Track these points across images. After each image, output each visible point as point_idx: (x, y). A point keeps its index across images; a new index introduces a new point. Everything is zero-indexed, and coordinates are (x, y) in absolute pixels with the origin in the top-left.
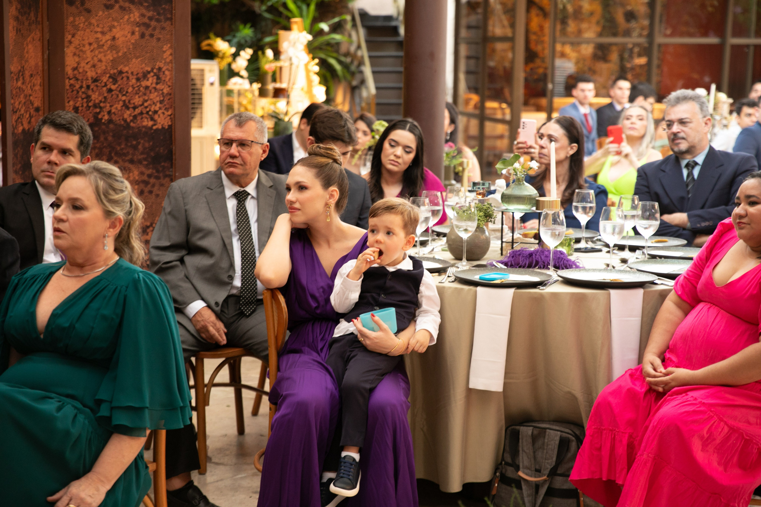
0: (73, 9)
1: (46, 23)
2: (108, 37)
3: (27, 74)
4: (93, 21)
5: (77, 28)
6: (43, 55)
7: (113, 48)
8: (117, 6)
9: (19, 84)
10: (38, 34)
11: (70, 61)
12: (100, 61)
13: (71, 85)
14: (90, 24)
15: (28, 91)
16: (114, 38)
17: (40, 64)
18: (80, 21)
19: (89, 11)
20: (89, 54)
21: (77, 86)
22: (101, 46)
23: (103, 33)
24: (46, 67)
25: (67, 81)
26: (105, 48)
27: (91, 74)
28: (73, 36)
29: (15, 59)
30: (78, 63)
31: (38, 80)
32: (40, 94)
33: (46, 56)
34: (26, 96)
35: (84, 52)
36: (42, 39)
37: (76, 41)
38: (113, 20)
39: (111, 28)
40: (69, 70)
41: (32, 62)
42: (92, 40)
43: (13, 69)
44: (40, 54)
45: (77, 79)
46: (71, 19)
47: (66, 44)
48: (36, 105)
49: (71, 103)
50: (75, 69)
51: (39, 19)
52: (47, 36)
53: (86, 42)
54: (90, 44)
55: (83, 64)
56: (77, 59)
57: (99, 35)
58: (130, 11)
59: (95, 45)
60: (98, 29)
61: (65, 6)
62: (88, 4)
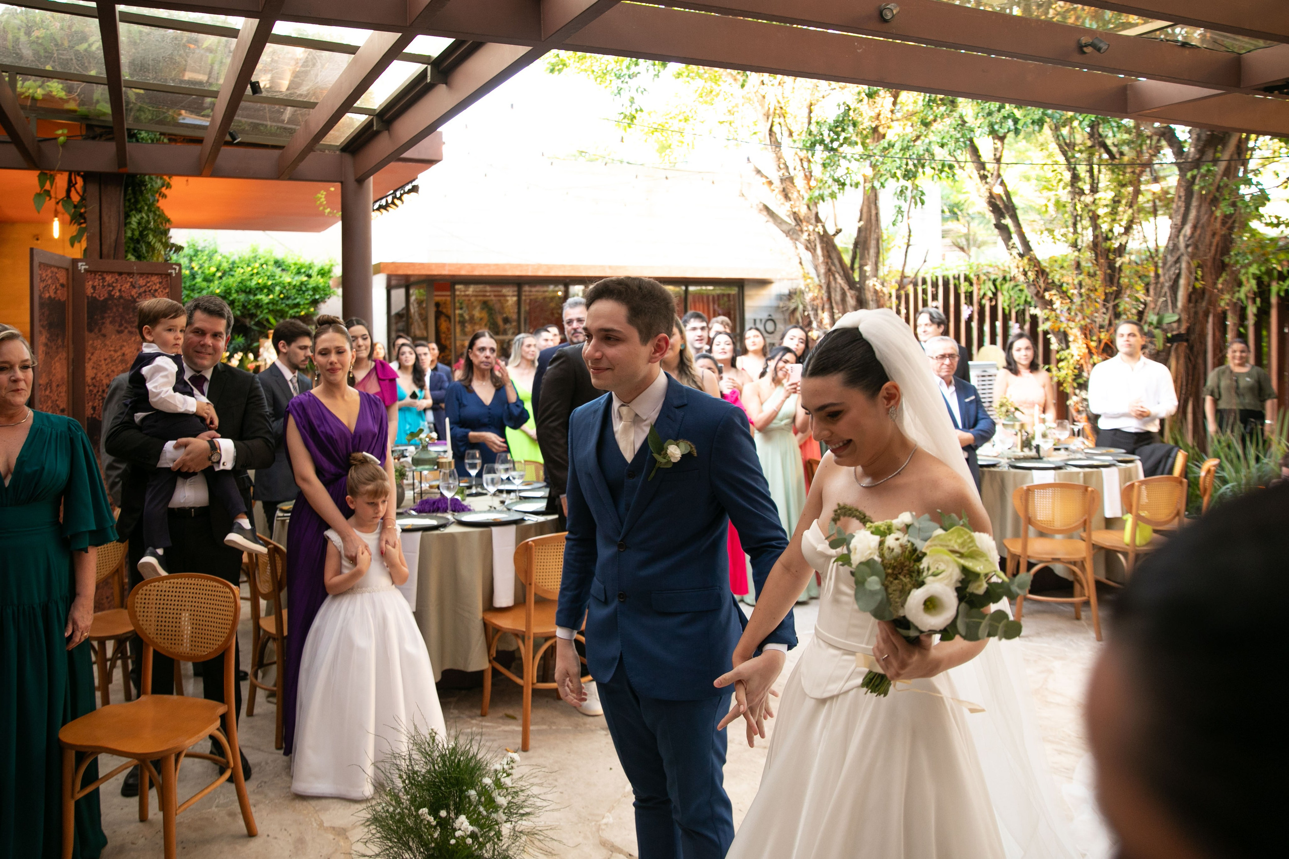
0: (92, 335)
1: (71, 346)
2: (119, 353)
3: (54, 385)
4: (108, 343)
5: (95, 349)
6: (68, 369)
7: (122, 361)
8: (126, 331)
9: (47, 393)
10: (65, 355)
11: (89, 373)
12: (113, 371)
13: (91, 391)
14: (105, 345)
15: (55, 397)
16: (124, 354)
17: (66, 376)
18: (98, 343)
19: (104, 336)
20: (104, 367)
21: (95, 391)
22: (113, 361)
23: (115, 351)
24: (71, 379)
25: (87, 388)
26: (117, 361)
27: (105, 381)
28: (92, 354)
29: (44, 375)
30: (96, 374)
31: (64, 389)
32: (65, 399)
33: (70, 370)
34: (53, 402)
35: (100, 366)
36: (68, 358)
37: (94, 358)
38: (123, 341)
39: (122, 347)
40: (88, 380)
41: (59, 376)
42: (106, 357)
43: (41, 382)
44: (65, 369)
45: (95, 386)
46: (91, 342)
47: (87, 360)
48: (61, 407)
49: (90, 404)
50: (93, 378)
51: (66, 343)
52: (71, 356)
53: (102, 358)
54: (105, 360)
55: (99, 374)
56: (95, 371)
57: (112, 353)
59: (109, 360)
60: (112, 349)
61: (86, 333)
62: (104, 331)
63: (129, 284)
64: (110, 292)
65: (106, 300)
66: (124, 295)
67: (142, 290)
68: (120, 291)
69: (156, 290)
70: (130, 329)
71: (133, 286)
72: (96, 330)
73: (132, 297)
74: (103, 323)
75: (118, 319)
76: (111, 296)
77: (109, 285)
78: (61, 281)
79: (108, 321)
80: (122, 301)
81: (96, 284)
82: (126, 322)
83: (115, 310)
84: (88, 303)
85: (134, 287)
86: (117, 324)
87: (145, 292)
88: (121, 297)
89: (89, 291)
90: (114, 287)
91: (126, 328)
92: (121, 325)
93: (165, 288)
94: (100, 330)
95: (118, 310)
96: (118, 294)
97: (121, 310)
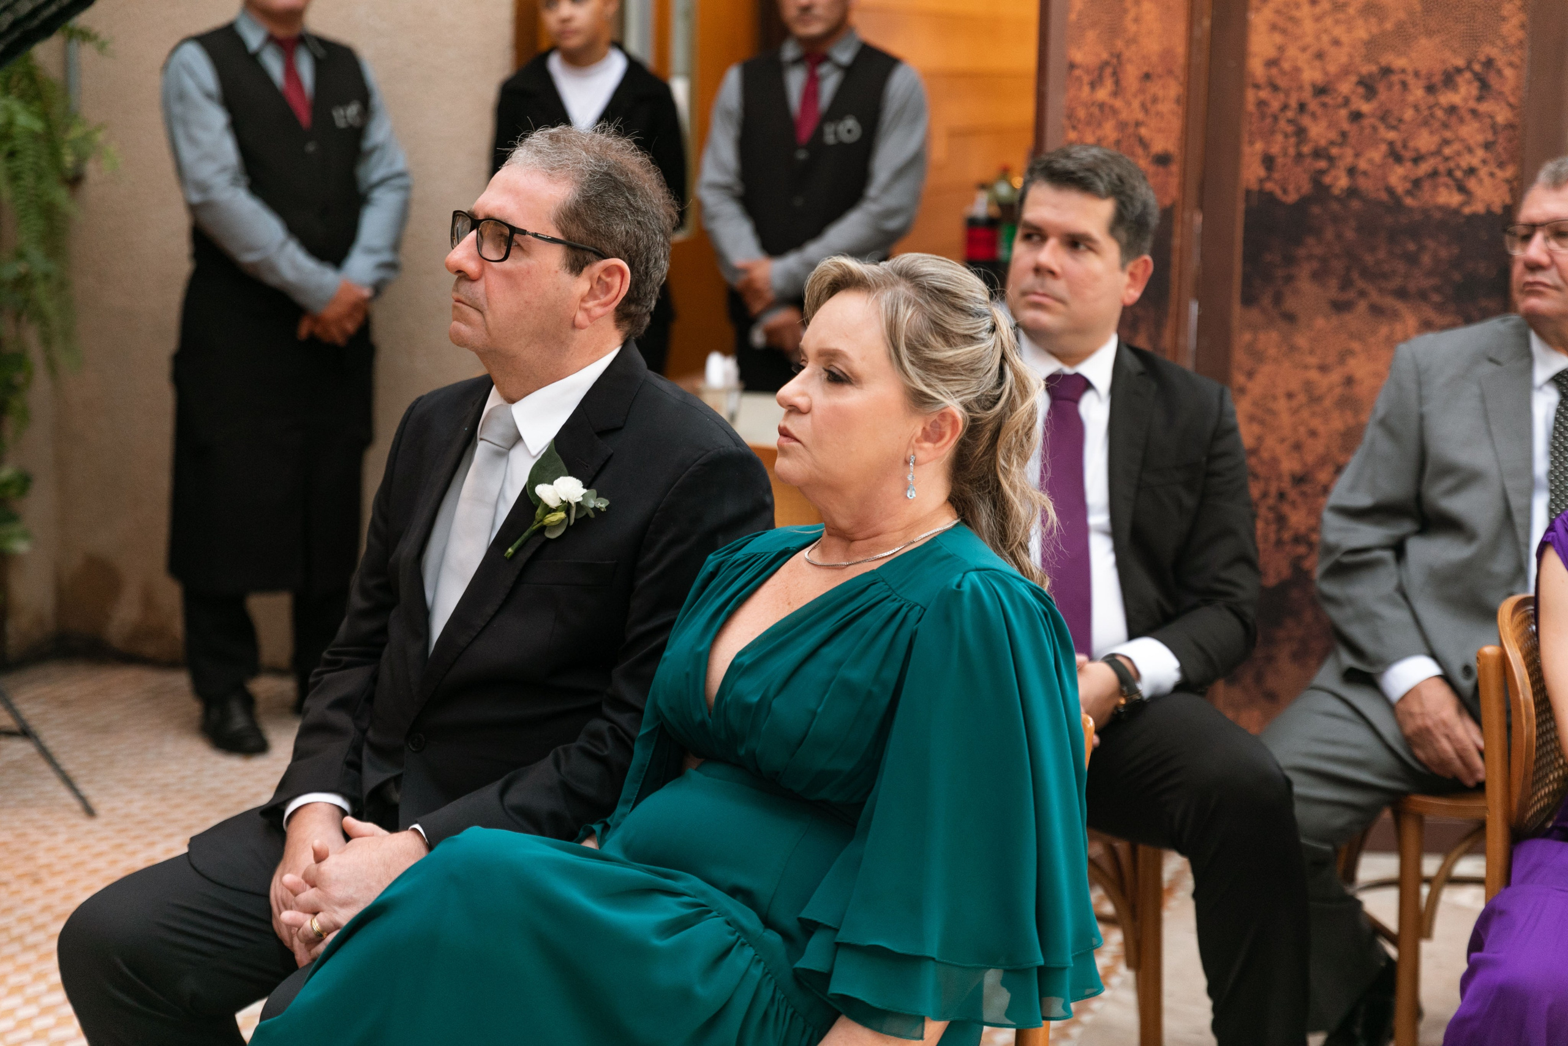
0: (1254, 315)
2: (1335, 377)
4: (1301, 341)
5: (1258, 356)
7: (1346, 403)
8: (1362, 306)
12: (1313, 434)
14: (1293, 348)
16: (1349, 381)
18: (1270, 340)
19: (1290, 318)
20: (1285, 419)
22: (1314, 399)
23: (1323, 369)
26: (1328, 403)
27: (1289, 465)
28: (1250, 375)
30: (1260, 439)
35: (1275, 414)
37: (1256, 388)
38: (1352, 336)
39: (1344, 356)
42: (1295, 385)
45: (1256, 477)
46: (1248, 338)
53: (1281, 391)
54: (1290, 396)
55: (1270, 442)
56: (1258, 430)
57: (1314, 375)
58: (1395, 315)
59: (1302, 398)
60: (1313, 360)
61: (1237, 308)
62: (1291, 303)
63: (1383, 148)
64: (1317, 179)
65: (1304, 202)
66: (1363, 183)
67: (1424, 168)
68: (1352, 171)
69: (1471, 171)
70: (1375, 297)
71: (1396, 156)
72: (1266, 300)
73: (1390, 191)
74: (1289, 279)
75: (1338, 265)
76: (1320, 190)
77: (1317, 154)
78: (1159, 145)
79: (1304, 272)
80: (1355, 204)
81: (1275, 150)
82: (1366, 273)
83: (1329, 234)
84: (1248, 213)
85: (1398, 159)
86: (1333, 283)
87: (1434, 174)
88: (1353, 192)
89: (1252, 172)
90: (1331, 159)
91: (1362, 294)
92: (1346, 284)
93: (1501, 165)
94: (1278, 299)
95: (1339, 236)
96: (1343, 182)
97: (1350, 234)
